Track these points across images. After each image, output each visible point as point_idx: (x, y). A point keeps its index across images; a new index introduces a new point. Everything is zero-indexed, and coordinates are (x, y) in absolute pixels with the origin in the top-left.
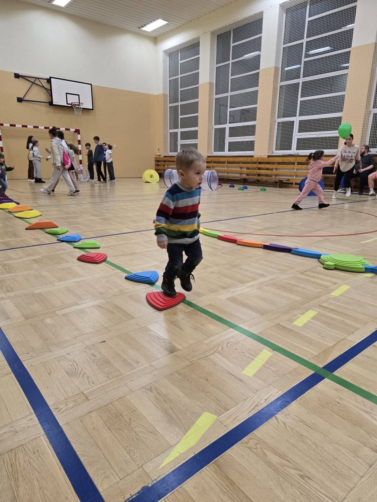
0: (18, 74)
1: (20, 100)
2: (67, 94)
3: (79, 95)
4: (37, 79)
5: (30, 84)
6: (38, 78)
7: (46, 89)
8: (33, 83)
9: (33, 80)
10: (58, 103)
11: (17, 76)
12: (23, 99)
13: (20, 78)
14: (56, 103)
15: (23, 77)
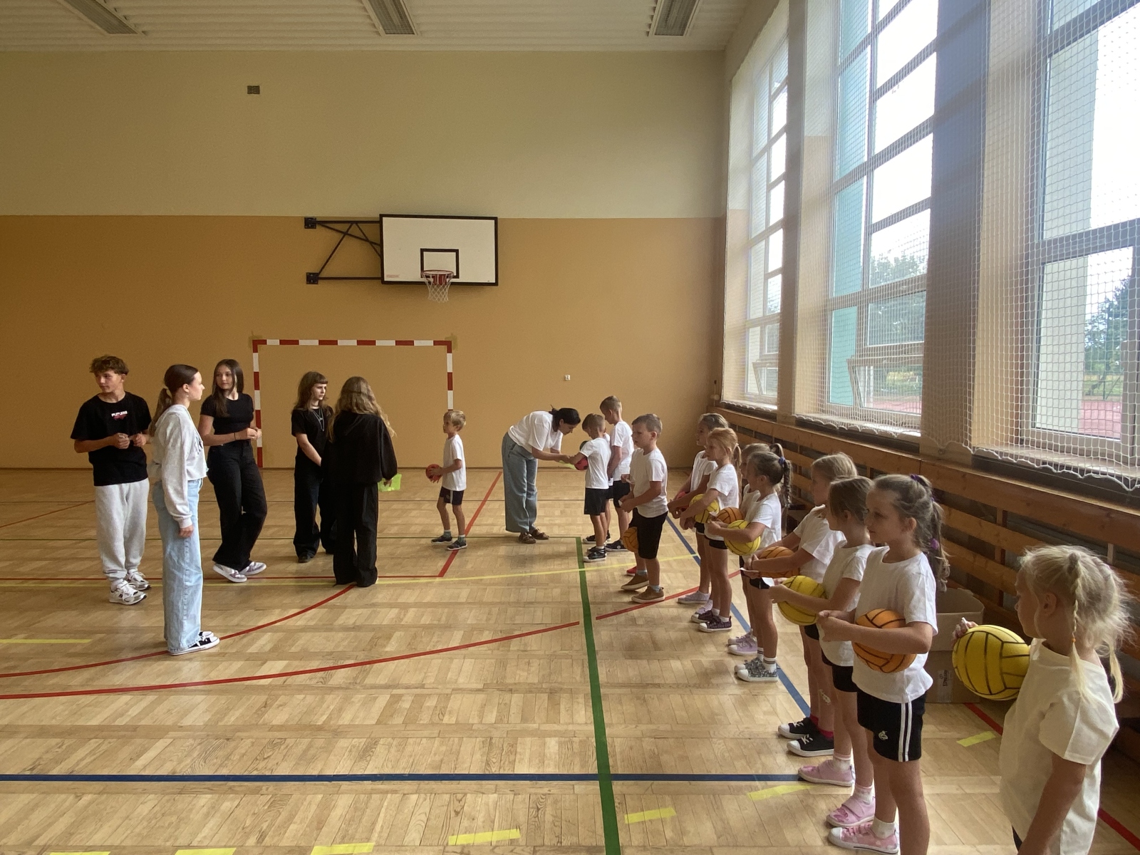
0: (312, 218)
1: (313, 278)
2: (422, 251)
3: (457, 251)
4: (354, 225)
5: (338, 236)
6: (357, 222)
7: (372, 243)
8: (345, 234)
9: (344, 227)
10: (397, 276)
11: (310, 223)
12: (320, 276)
13: (318, 227)
14: (391, 276)
15: (324, 223)
